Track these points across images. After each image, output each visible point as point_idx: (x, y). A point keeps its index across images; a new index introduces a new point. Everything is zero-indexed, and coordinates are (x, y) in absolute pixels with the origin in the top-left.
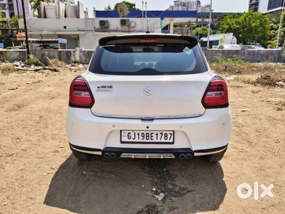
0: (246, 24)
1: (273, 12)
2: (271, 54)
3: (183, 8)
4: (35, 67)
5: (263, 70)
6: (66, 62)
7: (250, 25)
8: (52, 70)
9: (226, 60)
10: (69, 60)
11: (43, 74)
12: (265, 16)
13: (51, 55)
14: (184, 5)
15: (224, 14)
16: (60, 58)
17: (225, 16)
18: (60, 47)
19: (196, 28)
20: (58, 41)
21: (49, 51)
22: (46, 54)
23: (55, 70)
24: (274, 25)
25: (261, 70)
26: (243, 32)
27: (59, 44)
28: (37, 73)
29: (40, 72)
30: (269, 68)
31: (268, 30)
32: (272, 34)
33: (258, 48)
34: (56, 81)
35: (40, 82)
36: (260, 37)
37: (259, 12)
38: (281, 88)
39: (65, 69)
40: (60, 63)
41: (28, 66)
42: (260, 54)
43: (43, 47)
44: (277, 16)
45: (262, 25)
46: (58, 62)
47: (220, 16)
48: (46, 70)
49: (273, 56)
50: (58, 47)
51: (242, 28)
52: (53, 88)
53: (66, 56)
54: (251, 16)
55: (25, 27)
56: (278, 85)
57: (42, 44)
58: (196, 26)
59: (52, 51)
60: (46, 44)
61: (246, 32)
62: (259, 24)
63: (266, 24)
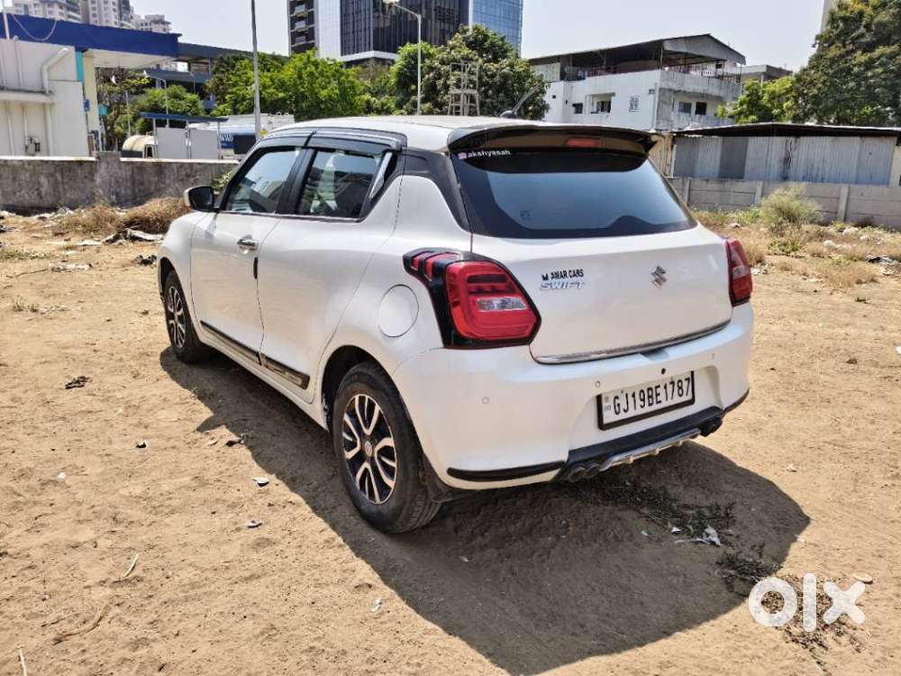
0: (303, 90)
3: (70, 16)
12: (349, 71)
14: (72, 6)
15: (233, 55)
17: (236, 59)
19: (150, 91)
24: (372, 100)
44: (372, 74)
45: (346, 95)
47: (222, 59)
58: (145, 81)
62: (338, 92)
63: (355, 94)
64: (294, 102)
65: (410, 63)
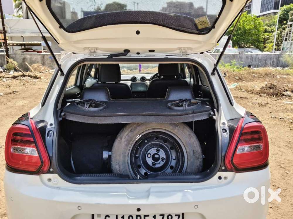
0: (240, 26)
1: (267, 14)
2: (269, 58)
4: (15, 72)
5: (263, 77)
6: (50, 67)
7: (244, 27)
8: (32, 77)
9: (224, 65)
10: (53, 65)
11: (21, 82)
12: (259, 18)
13: (33, 59)
16: (44, 62)
18: (44, 50)
20: (41, 43)
21: (31, 55)
22: (28, 58)
23: (36, 77)
24: (268, 28)
25: (262, 76)
26: (237, 34)
27: (42, 47)
28: (14, 80)
29: (19, 79)
30: (270, 74)
31: (262, 33)
32: (266, 37)
33: (256, 52)
34: (34, 92)
35: (14, 93)
36: (255, 39)
37: (253, 14)
38: (290, 99)
39: (48, 75)
40: (43, 68)
41: (7, 71)
42: (258, 58)
43: (25, 50)
44: (270, 19)
45: (256, 27)
46: (41, 68)
48: (26, 77)
49: (272, 61)
50: (41, 50)
51: (236, 30)
52: (28, 101)
53: (50, 60)
54: (245, 19)
55: (4, 28)
56: (286, 96)
57: (23, 47)
59: (34, 55)
60: (29, 47)
61: (240, 34)
62: (253, 26)
63: (260, 27)
64: (236, 31)
65: (284, 13)
